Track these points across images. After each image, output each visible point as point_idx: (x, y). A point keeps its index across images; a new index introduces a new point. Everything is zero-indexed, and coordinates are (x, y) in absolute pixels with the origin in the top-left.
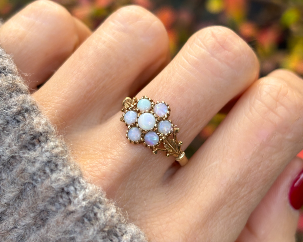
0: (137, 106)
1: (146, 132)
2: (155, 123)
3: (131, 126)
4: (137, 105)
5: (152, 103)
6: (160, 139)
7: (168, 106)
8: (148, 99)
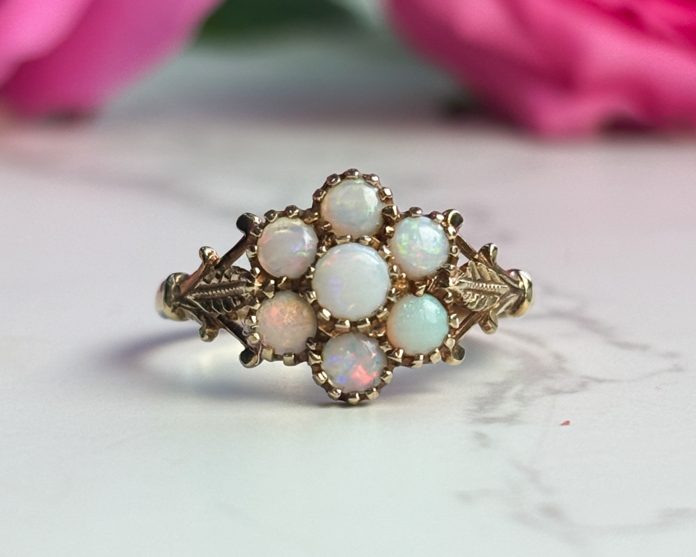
6: (263, 271)
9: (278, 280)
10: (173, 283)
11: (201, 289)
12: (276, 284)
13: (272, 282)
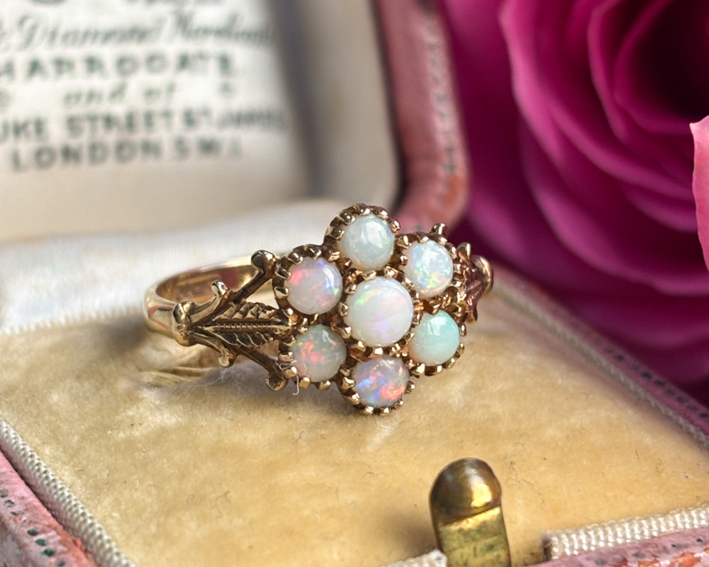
0: (447, 312)
1: (350, 284)
2: (355, 337)
3: (398, 250)
4: (453, 316)
5: (421, 369)
6: (295, 311)
7: (378, 411)
8: (445, 366)
9: (310, 317)
10: (182, 314)
11: (221, 322)
12: (309, 322)
13: (305, 320)
